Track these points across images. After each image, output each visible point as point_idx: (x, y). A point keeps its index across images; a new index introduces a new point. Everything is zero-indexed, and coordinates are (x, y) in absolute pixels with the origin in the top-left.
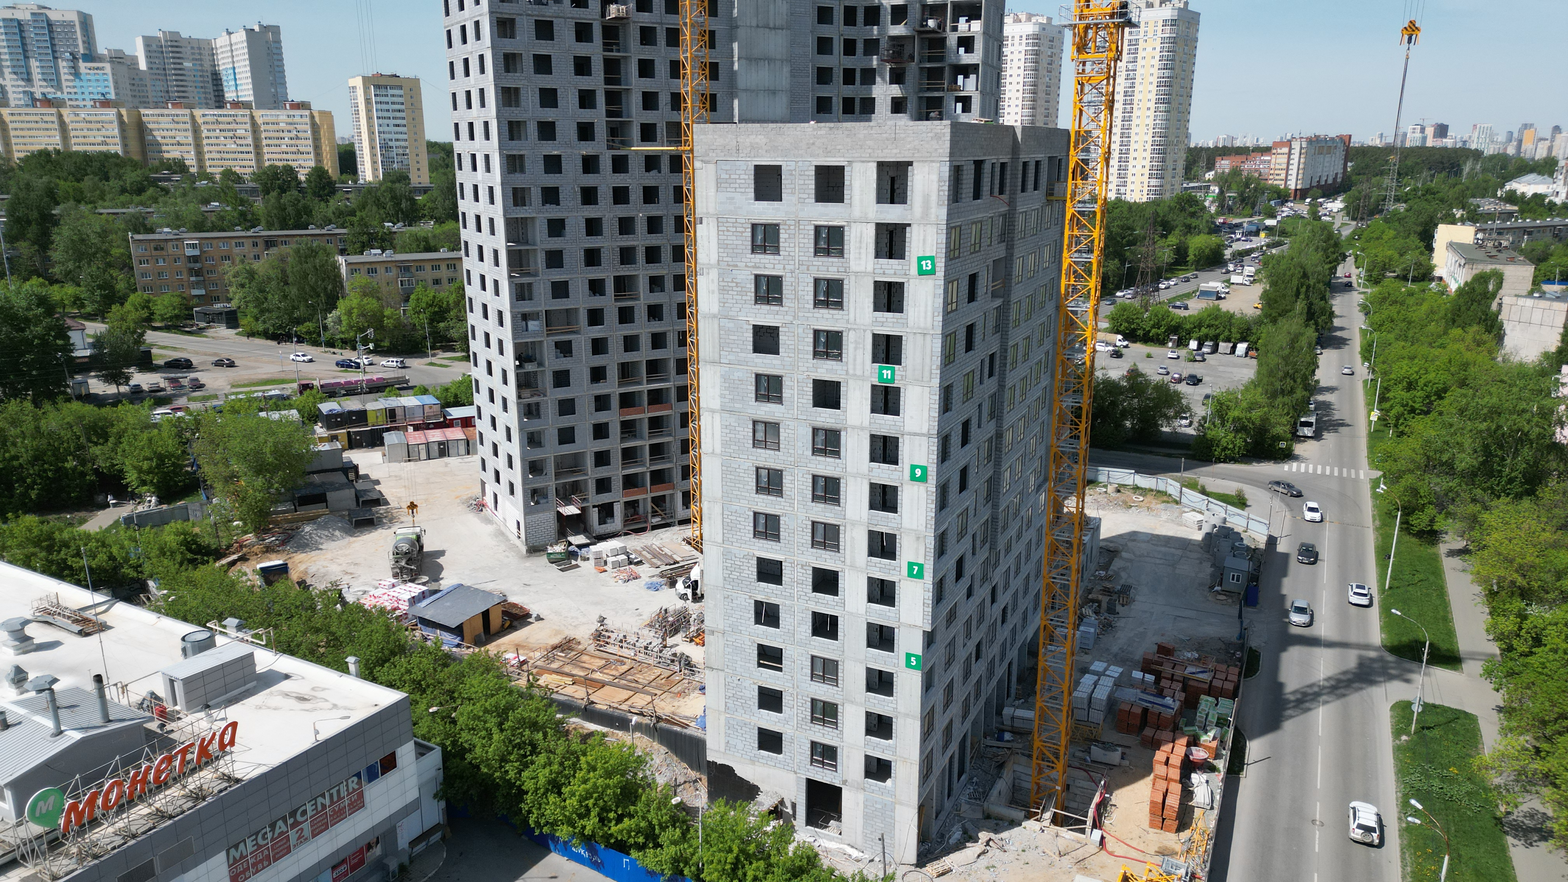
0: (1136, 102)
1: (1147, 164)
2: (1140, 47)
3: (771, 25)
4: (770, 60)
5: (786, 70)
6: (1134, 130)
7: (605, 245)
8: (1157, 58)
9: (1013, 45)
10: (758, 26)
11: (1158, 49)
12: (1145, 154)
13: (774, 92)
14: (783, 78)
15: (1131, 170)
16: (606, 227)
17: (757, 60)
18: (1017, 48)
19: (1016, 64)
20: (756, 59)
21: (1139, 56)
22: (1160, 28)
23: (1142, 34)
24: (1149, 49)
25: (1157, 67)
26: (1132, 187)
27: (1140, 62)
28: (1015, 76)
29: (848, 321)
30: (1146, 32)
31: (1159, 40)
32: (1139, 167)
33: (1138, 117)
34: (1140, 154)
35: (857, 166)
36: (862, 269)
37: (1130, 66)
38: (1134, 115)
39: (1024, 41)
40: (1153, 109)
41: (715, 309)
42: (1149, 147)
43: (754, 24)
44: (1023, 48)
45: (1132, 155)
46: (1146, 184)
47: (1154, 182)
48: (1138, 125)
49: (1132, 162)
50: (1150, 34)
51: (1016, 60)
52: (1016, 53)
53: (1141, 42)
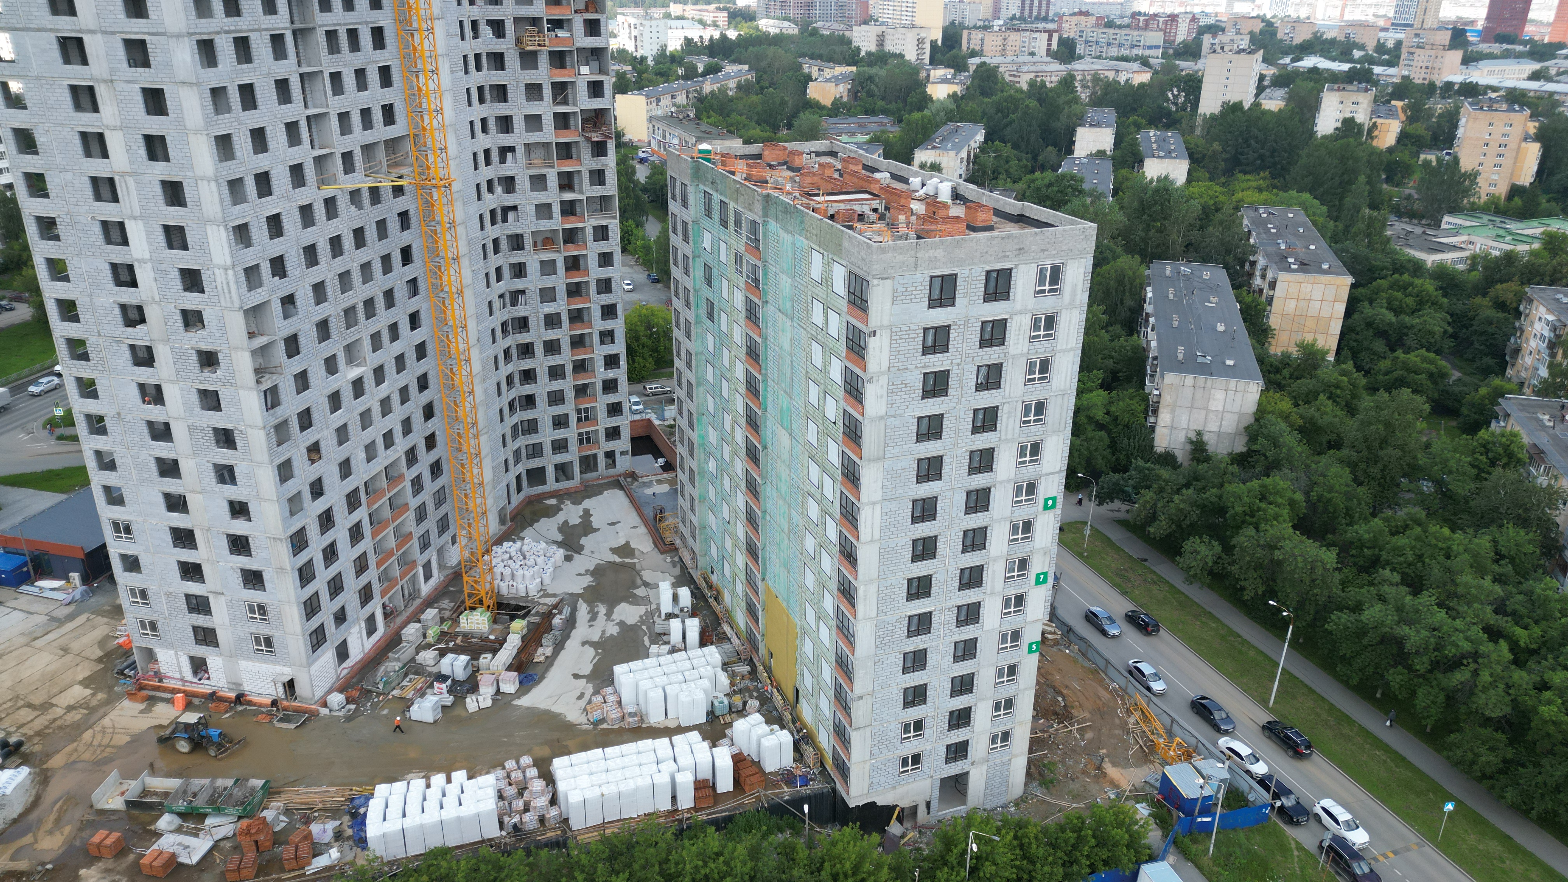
29: (1004, 397)
35: (1022, 268)
36: (1019, 351)
41: (882, 411)
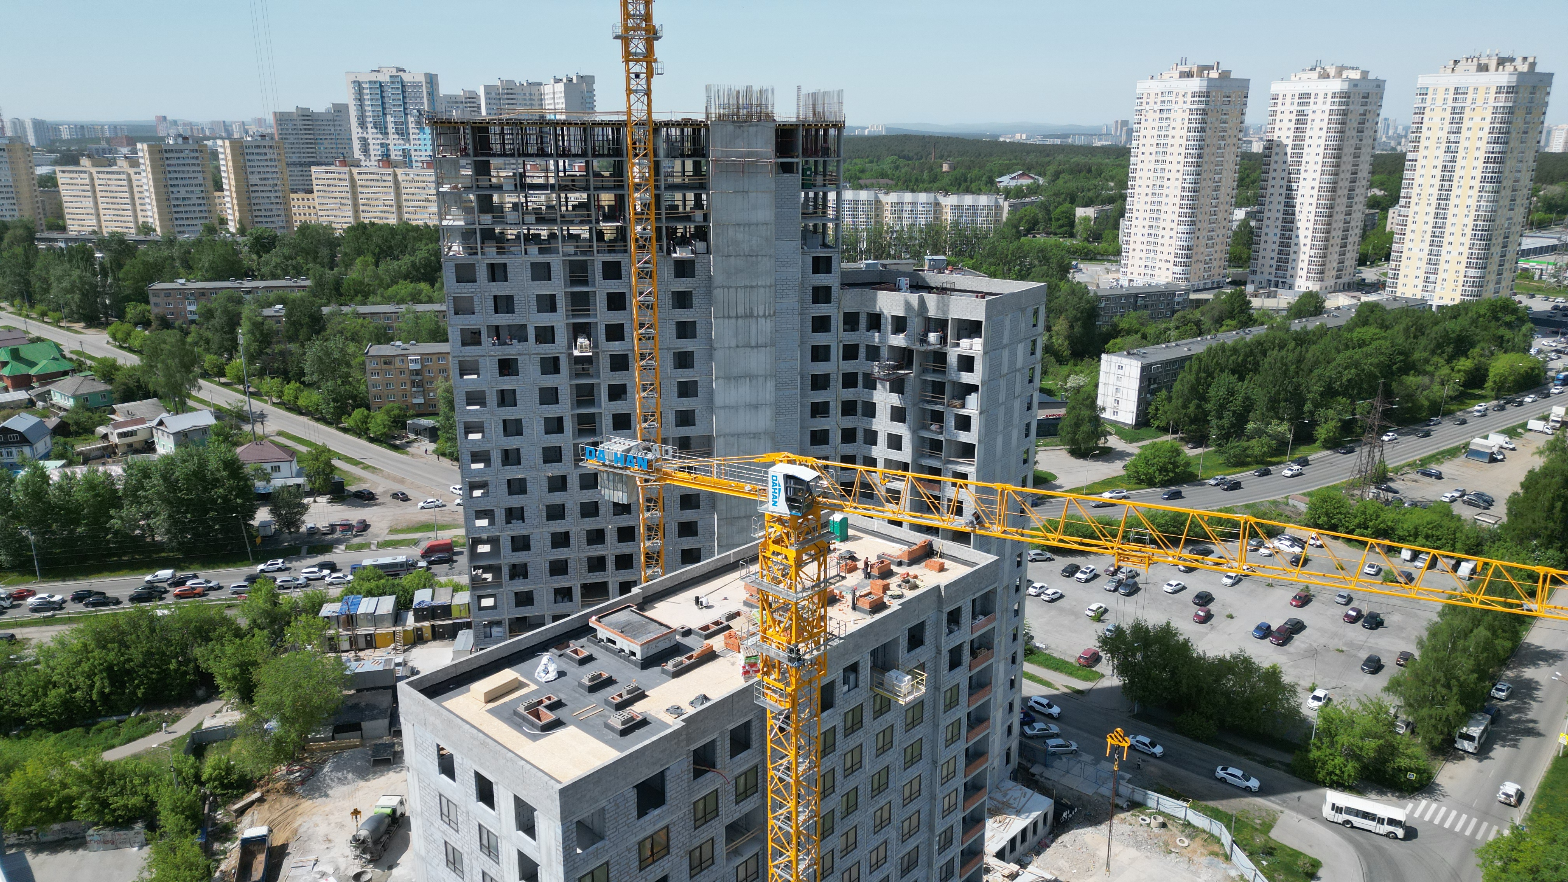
0: (1456, 179)
1: (1466, 252)
2: (1466, 116)
3: (753, 344)
4: (751, 377)
5: (770, 385)
6: (1452, 210)
7: (572, 556)
8: (1487, 130)
9: (1315, 103)
10: (737, 346)
11: (1488, 120)
12: (1463, 240)
13: (756, 407)
14: (768, 392)
15: (1444, 256)
16: (573, 540)
17: (737, 378)
18: (1319, 107)
19: (1317, 124)
20: (735, 378)
21: (1464, 126)
22: (1492, 95)
23: (1469, 101)
24: (1477, 119)
25: (1485, 140)
26: (1445, 276)
27: (1465, 133)
28: (1315, 138)
30: (1474, 99)
31: (1491, 110)
32: (1455, 253)
33: (1458, 196)
34: (1457, 239)
37: (1452, 137)
38: (1453, 194)
39: (1329, 100)
40: (1477, 188)
42: (1469, 232)
43: (733, 344)
44: (1328, 107)
45: (1447, 238)
46: (1462, 274)
47: (1472, 272)
48: (1456, 206)
49: (1446, 248)
50: (1480, 102)
51: (1317, 121)
52: (1319, 112)
53: (1467, 111)
